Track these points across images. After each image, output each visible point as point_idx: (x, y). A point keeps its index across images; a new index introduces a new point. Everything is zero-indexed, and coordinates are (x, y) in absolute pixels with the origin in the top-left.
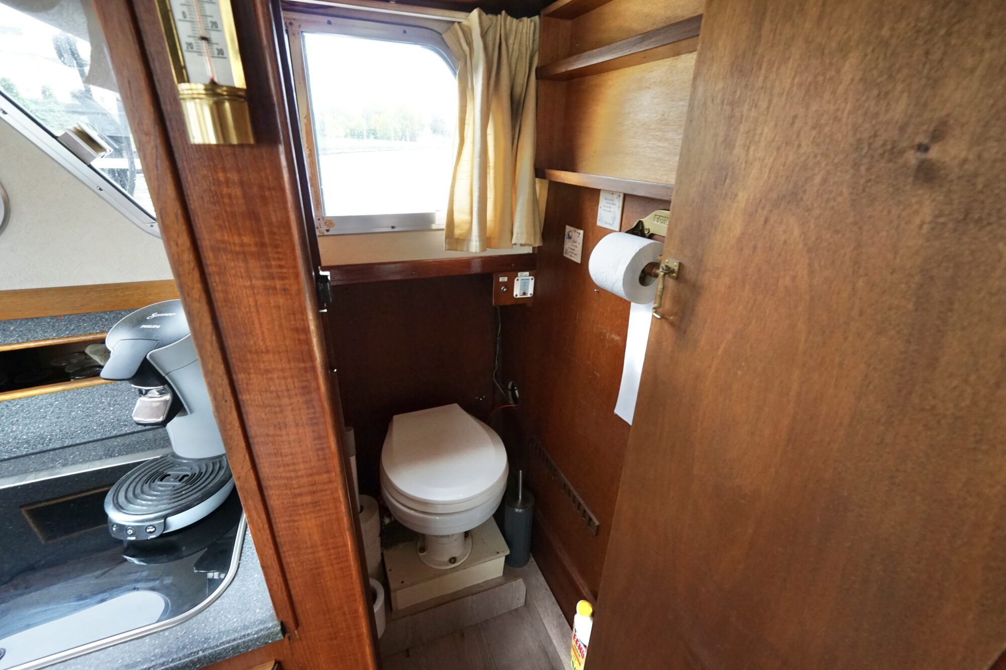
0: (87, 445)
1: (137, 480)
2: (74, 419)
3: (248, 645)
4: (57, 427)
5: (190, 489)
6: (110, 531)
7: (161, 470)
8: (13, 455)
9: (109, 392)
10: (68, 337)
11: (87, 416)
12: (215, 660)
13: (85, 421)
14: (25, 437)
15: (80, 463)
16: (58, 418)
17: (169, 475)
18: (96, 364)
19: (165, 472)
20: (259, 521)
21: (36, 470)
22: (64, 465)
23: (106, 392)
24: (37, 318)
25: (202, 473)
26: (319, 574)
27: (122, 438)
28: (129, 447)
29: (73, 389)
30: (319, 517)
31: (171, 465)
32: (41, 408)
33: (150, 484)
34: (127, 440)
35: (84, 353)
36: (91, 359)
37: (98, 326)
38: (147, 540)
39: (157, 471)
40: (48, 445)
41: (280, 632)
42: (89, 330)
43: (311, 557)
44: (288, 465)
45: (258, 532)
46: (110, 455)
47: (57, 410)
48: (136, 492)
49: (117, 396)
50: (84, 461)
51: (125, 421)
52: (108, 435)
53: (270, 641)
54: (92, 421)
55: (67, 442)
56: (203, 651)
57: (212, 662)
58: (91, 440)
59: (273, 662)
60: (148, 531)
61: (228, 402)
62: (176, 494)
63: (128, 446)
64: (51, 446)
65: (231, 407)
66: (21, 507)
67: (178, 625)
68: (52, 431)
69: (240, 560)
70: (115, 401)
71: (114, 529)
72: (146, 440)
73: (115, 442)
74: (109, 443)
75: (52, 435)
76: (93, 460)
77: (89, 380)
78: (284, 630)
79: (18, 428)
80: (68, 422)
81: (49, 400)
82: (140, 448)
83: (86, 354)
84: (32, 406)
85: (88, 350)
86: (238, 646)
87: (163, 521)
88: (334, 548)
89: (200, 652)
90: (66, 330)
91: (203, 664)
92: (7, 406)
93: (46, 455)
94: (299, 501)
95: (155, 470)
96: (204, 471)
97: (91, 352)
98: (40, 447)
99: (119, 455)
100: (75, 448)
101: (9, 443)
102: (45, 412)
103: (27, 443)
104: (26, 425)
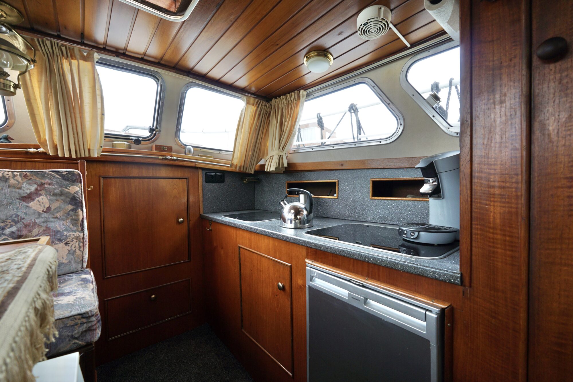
2: (396, 213)
3: (440, 274)
9: (411, 204)
10: (405, 178)
11: (401, 213)
14: (381, 216)
20: (466, 194)
26: (494, 252)
30: (503, 207)
32: (388, 205)
42: (413, 176)
43: (491, 235)
44: (491, 165)
45: (464, 202)
47: (393, 208)
56: (420, 265)
59: (449, 304)
60: (412, 234)
69: (447, 256)
70: (412, 209)
75: (388, 218)
80: (394, 214)
86: (436, 272)
87: (418, 232)
88: (510, 236)
90: (405, 175)
94: (492, 191)
101: (376, 216)
102: (389, 207)
103: (381, 218)
104: (383, 211)
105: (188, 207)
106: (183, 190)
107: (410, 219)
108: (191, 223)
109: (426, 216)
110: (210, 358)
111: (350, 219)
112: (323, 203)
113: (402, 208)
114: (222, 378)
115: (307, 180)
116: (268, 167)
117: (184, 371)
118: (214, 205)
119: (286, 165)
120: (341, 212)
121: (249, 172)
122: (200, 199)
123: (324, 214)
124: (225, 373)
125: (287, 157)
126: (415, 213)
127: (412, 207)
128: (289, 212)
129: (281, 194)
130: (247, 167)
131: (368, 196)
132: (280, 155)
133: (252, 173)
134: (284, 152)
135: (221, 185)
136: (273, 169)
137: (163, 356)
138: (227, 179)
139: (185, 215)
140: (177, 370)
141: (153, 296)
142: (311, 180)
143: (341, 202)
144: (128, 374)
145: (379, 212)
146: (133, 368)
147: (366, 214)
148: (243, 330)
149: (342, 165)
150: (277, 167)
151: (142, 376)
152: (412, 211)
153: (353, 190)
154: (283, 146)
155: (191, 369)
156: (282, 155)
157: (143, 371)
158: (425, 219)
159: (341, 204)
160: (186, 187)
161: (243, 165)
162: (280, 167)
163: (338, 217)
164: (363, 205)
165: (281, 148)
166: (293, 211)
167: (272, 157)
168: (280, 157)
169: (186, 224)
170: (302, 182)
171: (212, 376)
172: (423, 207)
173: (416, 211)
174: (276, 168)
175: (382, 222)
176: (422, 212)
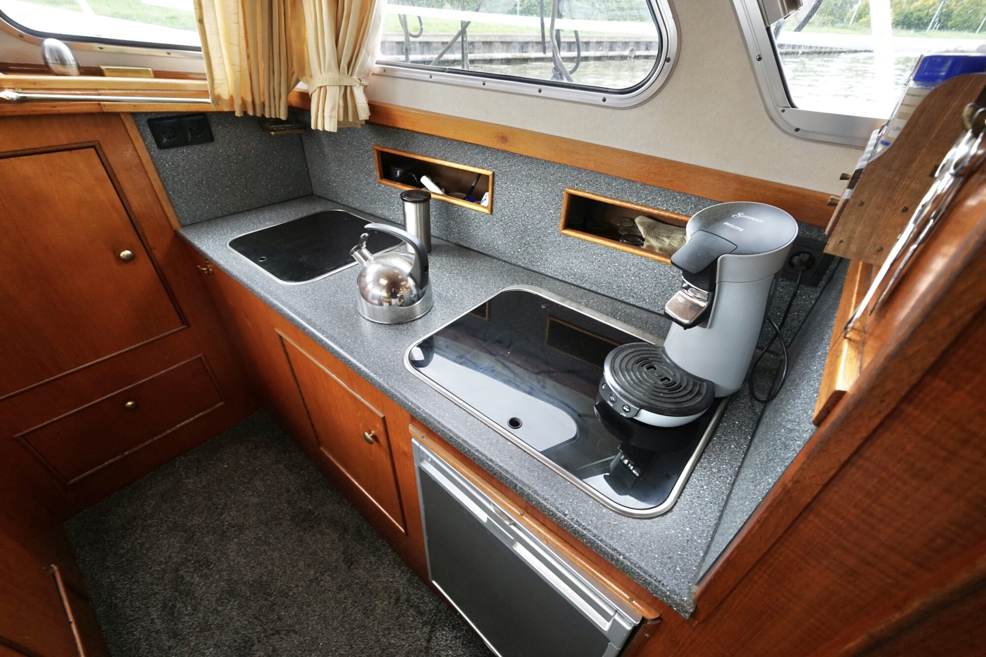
0: (603, 297)
1: (631, 355)
2: (607, 273)
3: (657, 591)
4: (595, 274)
5: (668, 396)
6: (600, 386)
7: (650, 359)
8: (564, 279)
9: (640, 264)
10: (642, 206)
11: (615, 275)
12: (626, 573)
13: (612, 278)
14: (576, 270)
15: (595, 310)
16: (599, 267)
17: (655, 369)
18: (638, 234)
19: (653, 363)
21: (571, 299)
22: (586, 305)
23: (638, 264)
24: (633, 182)
25: (681, 386)
27: (625, 305)
28: (628, 317)
29: (619, 249)
31: (659, 360)
32: (594, 254)
33: (639, 366)
34: (628, 310)
35: (633, 220)
36: (637, 228)
37: (667, 205)
38: (619, 414)
39: (647, 358)
40: (583, 284)
41: (690, 614)
42: (659, 205)
46: (613, 315)
47: (602, 262)
48: (628, 367)
49: (643, 270)
50: (598, 310)
51: (635, 293)
52: (618, 297)
53: (675, 609)
54: (615, 281)
55: (594, 288)
56: (624, 558)
57: (624, 571)
58: (607, 294)
59: (658, 615)
60: (624, 408)
61: (884, 404)
62: (654, 392)
63: (627, 315)
64: (583, 286)
65: (879, 412)
66: (550, 316)
67: (614, 511)
68: (591, 275)
69: (679, 498)
70: (639, 273)
71: (603, 387)
72: (640, 318)
73: (621, 306)
74: (617, 304)
75: (589, 278)
76: (602, 313)
77: (633, 248)
78: (693, 615)
79: (576, 262)
80: (603, 274)
81: (602, 251)
82: (635, 323)
83: (634, 223)
84: (591, 250)
85: (637, 220)
86: (650, 584)
87: (638, 409)
89: (622, 557)
90: (644, 199)
91: (617, 565)
92: (580, 243)
93: (579, 290)
95: (646, 356)
96: (684, 385)
97: (639, 223)
98: (578, 283)
99: (619, 319)
100: (596, 295)
101: (566, 269)
102: (595, 259)
103: (575, 275)
104: (581, 262)
105: (134, 221)
106: (96, 179)
107: (631, 290)
108: (158, 254)
109: (663, 292)
110: (277, 474)
111: (514, 261)
112: (459, 215)
113: (620, 265)
114: (301, 507)
115: (421, 155)
116: (317, 117)
117: (234, 504)
118: (204, 202)
119: (364, 114)
120: (497, 243)
121: (273, 116)
122: (160, 196)
123: (462, 241)
124: (306, 497)
125: (365, 87)
126: (643, 282)
127: (640, 269)
128: (376, 281)
129: (367, 174)
130: (263, 104)
131: (556, 224)
132: (346, 87)
133: (283, 116)
134: (355, 77)
135: (208, 148)
136: (331, 126)
137: (191, 481)
138: (218, 131)
139: (134, 239)
140: (223, 504)
141: (130, 403)
142: (433, 157)
143: (497, 222)
144: (135, 523)
145: (572, 263)
146: (140, 512)
147: (547, 261)
148: (322, 449)
149: (504, 139)
150: (341, 119)
151: (161, 524)
152: (639, 278)
153: (524, 204)
154: (348, 59)
155: (247, 498)
156: (351, 87)
157: (161, 513)
158: (660, 298)
159: (497, 228)
160: (103, 170)
161: (249, 99)
162: (351, 119)
163: (490, 253)
164: (543, 240)
165: (344, 64)
166: (384, 282)
167: (322, 90)
168: (347, 93)
169: (144, 258)
170: (412, 156)
171: (284, 506)
172: (661, 275)
173: (646, 278)
174: (339, 122)
175: (575, 283)
176: (658, 283)
